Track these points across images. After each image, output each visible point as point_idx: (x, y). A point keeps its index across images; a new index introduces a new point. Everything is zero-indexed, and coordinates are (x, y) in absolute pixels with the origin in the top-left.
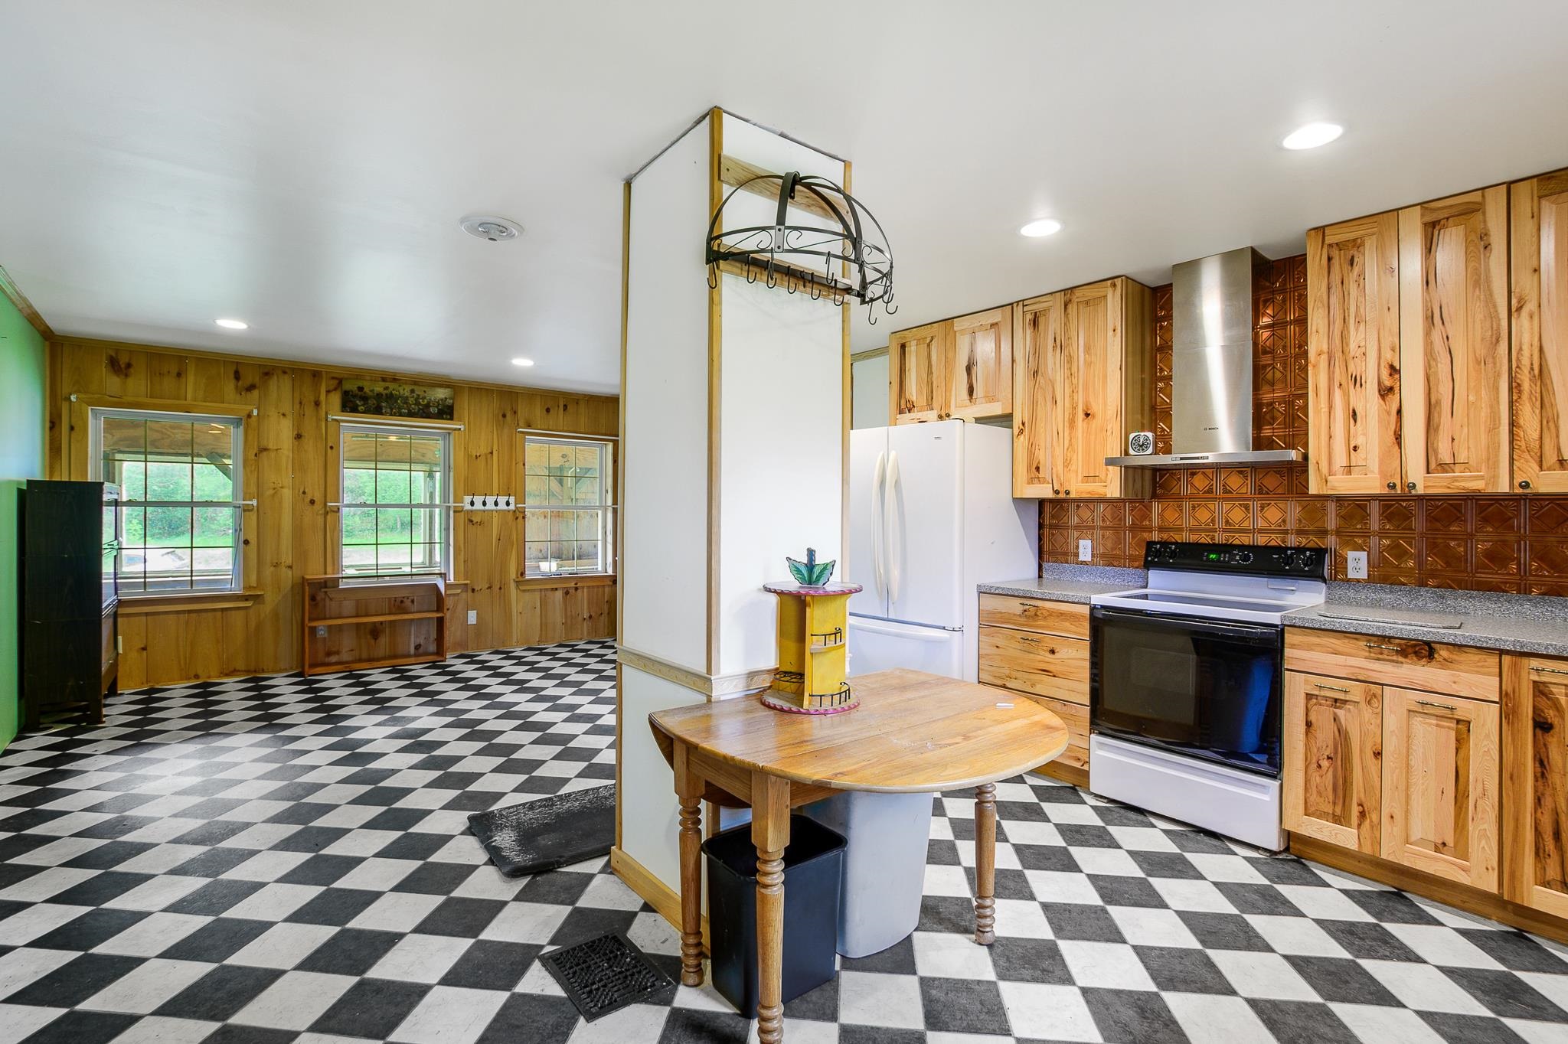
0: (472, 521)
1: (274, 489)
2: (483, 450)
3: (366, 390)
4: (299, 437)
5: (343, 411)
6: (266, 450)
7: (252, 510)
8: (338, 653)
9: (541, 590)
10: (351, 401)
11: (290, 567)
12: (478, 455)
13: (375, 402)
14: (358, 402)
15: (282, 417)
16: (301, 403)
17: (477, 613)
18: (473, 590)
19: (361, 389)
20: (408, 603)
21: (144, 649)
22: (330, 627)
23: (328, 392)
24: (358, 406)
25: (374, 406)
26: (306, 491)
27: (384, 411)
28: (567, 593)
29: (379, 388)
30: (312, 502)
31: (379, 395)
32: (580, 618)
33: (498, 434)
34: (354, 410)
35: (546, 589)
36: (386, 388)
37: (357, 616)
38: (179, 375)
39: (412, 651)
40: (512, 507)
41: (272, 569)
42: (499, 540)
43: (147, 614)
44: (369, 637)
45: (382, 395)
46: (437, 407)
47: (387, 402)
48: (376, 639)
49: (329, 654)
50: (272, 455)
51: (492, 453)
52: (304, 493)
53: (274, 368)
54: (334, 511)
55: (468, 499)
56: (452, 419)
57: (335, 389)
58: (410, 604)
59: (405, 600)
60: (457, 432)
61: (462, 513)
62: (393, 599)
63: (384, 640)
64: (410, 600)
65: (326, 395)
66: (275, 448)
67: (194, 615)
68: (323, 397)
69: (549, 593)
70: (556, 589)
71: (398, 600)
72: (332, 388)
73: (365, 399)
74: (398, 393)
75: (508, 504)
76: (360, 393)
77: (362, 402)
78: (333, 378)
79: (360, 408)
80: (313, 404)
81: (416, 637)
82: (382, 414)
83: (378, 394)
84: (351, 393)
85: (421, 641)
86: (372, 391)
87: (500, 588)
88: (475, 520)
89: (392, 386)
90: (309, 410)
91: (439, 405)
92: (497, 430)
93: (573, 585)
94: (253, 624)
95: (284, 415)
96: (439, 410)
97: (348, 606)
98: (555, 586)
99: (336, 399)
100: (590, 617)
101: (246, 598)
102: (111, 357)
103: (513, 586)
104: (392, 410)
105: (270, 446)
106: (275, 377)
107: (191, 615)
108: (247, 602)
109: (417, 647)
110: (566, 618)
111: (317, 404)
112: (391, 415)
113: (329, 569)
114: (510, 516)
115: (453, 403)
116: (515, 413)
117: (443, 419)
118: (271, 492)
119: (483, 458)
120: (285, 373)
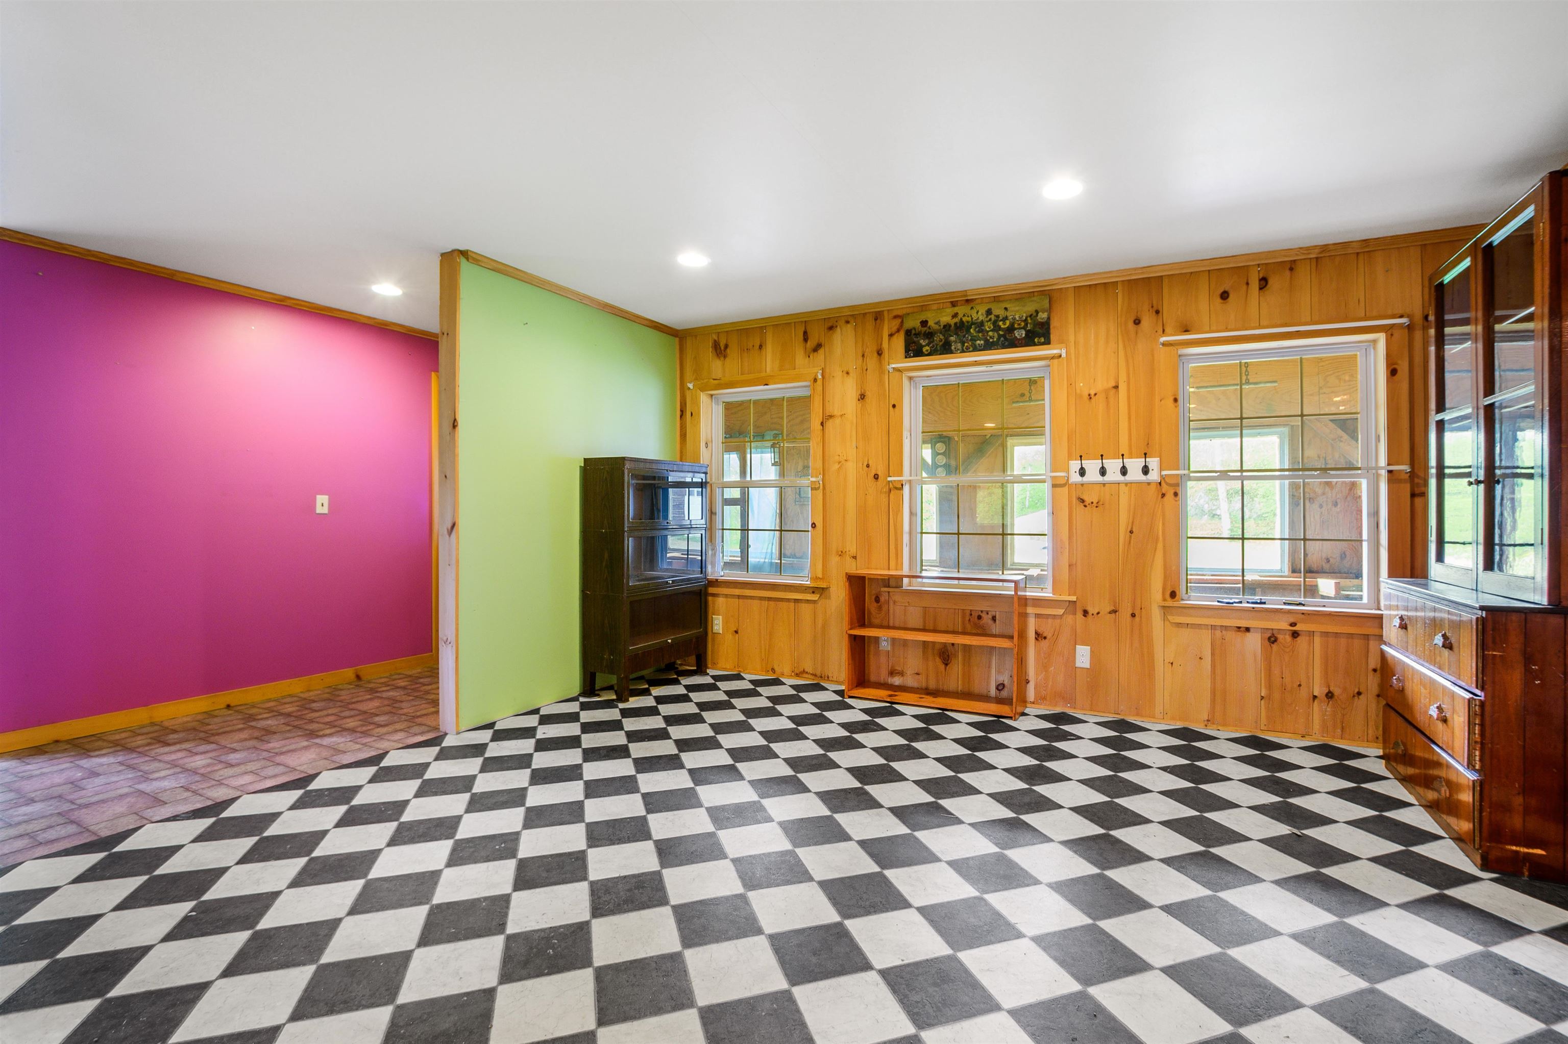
0: (1083, 501)
1: (839, 462)
2: (1102, 384)
3: (931, 323)
4: (862, 397)
5: (906, 357)
6: (831, 416)
7: (819, 487)
8: (901, 674)
9: (1213, 627)
10: (914, 342)
11: (855, 557)
12: (1092, 393)
13: (942, 337)
14: (922, 341)
15: (846, 375)
16: (863, 356)
17: (1092, 651)
18: (1085, 613)
19: (924, 323)
20: (987, 619)
21: (736, 632)
22: (894, 641)
23: (891, 335)
24: (922, 346)
25: (941, 343)
26: (870, 463)
27: (953, 348)
28: (1272, 639)
29: (946, 319)
30: (876, 477)
31: (947, 327)
32: (1304, 693)
33: (1126, 356)
34: (919, 353)
35: (1226, 628)
36: (955, 315)
37: (924, 630)
38: (761, 347)
39: (993, 692)
40: (1154, 476)
41: (837, 558)
42: (1131, 532)
43: (739, 597)
44: (938, 660)
45: (950, 326)
46: (1024, 328)
47: (957, 334)
48: (946, 665)
49: (892, 673)
50: (837, 421)
51: (1116, 387)
52: (868, 466)
53: (837, 319)
54: (896, 488)
55: (1075, 465)
56: (1048, 342)
57: (898, 331)
58: (990, 622)
59: (984, 615)
60: (1056, 361)
61: (1066, 489)
62: (968, 613)
63: (957, 667)
64: (990, 616)
65: (889, 340)
66: (840, 413)
67: (772, 603)
68: (885, 345)
69: (1230, 635)
70: (1248, 630)
71: (975, 615)
72: (894, 329)
73: (930, 335)
74: (969, 319)
75: (1146, 470)
76: (924, 329)
77: (927, 341)
78: (896, 317)
79: (924, 349)
80: (876, 354)
81: (999, 672)
82: (952, 352)
83: (945, 326)
84: (913, 332)
85: (1005, 678)
86: (938, 323)
87: (1133, 615)
88: (1088, 500)
89: (961, 310)
90: (872, 362)
91: (1026, 324)
92: (1125, 347)
93: (1284, 625)
94: (820, 622)
95: (848, 373)
96: (1028, 332)
97: (914, 617)
98: (1244, 624)
99: (899, 342)
100: (1330, 695)
101: (814, 590)
102: (715, 341)
103: (1156, 614)
104: (963, 343)
105: (836, 412)
106: (838, 329)
107: (770, 602)
108: (813, 595)
109: (1000, 687)
110: (1270, 686)
111: (880, 353)
112: (963, 351)
113: (892, 563)
114: (1153, 491)
115: (1049, 318)
116: (1157, 312)
117: (1035, 345)
118: (836, 466)
119: (1101, 398)
120: (848, 322)
